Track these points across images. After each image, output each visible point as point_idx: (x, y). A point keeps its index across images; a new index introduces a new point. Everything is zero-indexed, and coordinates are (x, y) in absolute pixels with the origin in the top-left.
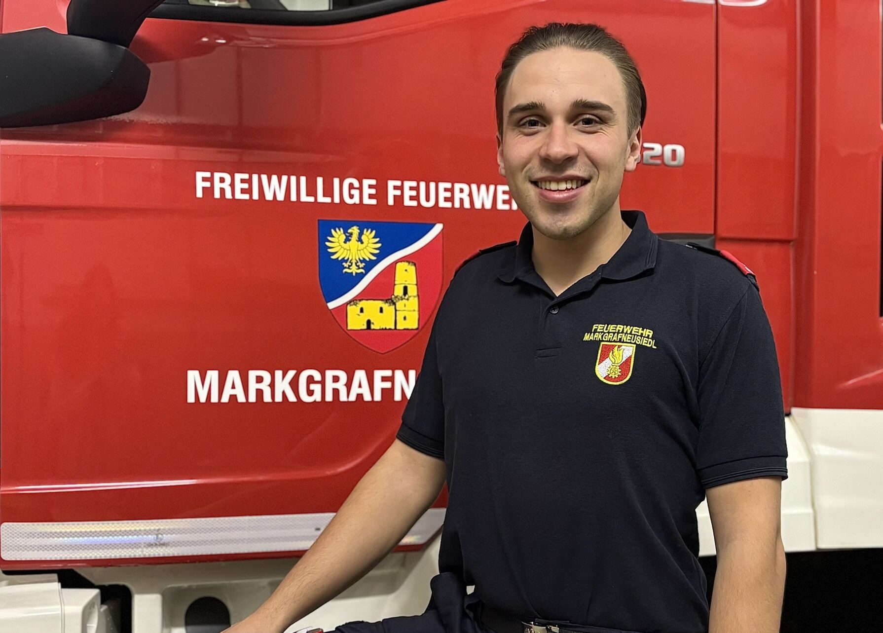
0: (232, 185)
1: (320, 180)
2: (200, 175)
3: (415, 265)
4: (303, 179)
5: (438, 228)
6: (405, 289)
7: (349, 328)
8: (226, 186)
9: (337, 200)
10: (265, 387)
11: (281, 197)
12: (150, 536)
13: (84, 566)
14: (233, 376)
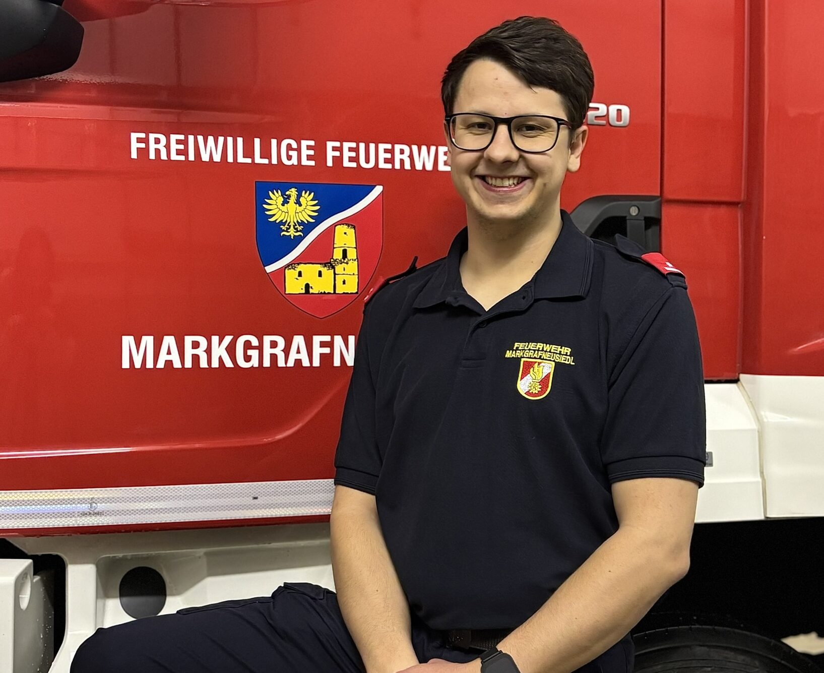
0: (168, 147)
1: (257, 141)
2: (134, 136)
3: (354, 228)
4: (240, 140)
5: (378, 190)
6: (345, 252)
7: (287, 292)
8: (161, 146)
9: (274, 161)
10: (201, 352)
11: (217, 158)
12: (84, 505)
13: (16, 536)
14: (169, 341)
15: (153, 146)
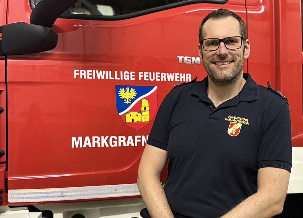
0: (86, 74)
1: (116, 72)
2: (75, 71)
3: (148, 100)
4: (110, 72)
5: (156, 88)
6: (145, 108)
7: (126, 122)
8: (84, 74)
9: (122, 79)
10: (98, 142)
11: (103, 78)
12: (59, 193)
13: (36, 204)
14: (87, 138)
15: (81, 74)
